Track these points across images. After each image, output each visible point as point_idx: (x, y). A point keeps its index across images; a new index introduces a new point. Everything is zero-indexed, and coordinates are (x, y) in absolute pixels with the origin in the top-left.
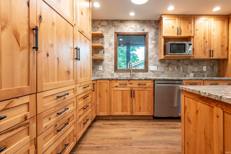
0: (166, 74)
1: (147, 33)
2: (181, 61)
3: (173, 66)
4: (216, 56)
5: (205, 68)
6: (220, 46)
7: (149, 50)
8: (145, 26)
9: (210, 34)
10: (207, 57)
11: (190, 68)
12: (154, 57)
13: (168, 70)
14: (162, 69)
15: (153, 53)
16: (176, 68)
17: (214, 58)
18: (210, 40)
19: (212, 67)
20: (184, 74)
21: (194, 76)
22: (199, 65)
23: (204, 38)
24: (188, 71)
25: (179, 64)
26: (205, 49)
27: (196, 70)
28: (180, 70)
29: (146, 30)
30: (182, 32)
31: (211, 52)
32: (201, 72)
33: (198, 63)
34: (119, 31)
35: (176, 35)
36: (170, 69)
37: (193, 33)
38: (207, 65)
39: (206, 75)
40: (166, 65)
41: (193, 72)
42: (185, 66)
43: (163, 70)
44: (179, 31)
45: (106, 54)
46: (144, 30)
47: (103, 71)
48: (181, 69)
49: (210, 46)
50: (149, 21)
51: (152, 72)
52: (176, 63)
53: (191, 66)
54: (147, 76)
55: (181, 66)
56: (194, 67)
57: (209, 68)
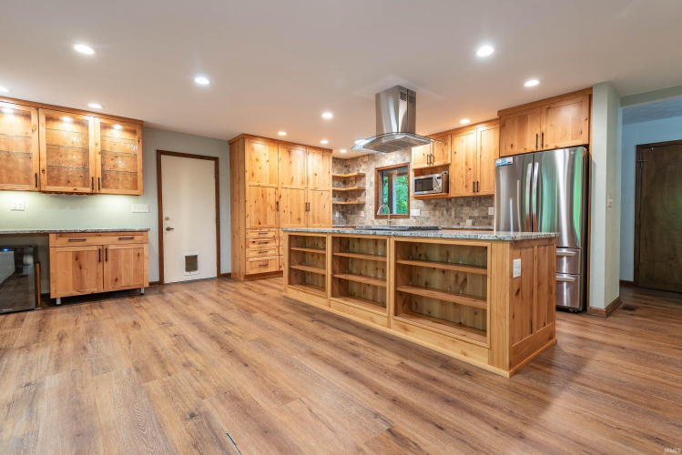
1: (408, 163)
3: (442, 209)
5: (490, 211)
9: (475, 157)
10: (470, 193)
11: (466, 210)
13: (434, 215)
14: (426, 213)
16: (445, 212)
17: (481, 194)
18: (475, 165)
20: (457, 220)
21: (473, 224)
22: (482, 205)
23: (466, 163)
24: (463, 215)
25: (450, 205)
26: (466, 181)
27: (476, 213)
28: (451, 215)
29: (407, 159)
31: (476, 185)
32: (484, 217)
33: (480, 201)
34: (380, 165)
35: (426, 165)
36: (437, 213)
37: (449, 158)
40: (433, 207)
41: (470, 218)
42: (458, 209)
43: (427, 216)
45: (367, 197)
46: (404, 160)
47: (365, 218)
48: (453, 213)
49: (475, 175)
51: (415, 217)
52: (445, 203)
53: (468, 208)
54: (408, 224)
55: (453, 209)
56: (473, 210)
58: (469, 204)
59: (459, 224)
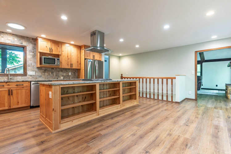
0: (43, 77)
1: (25, 46)
2: (55, 69)
3: (49, 72)
4: (74, 67)
5: (70, 74)
6: (76, 62)
7: (27, 59)
8: (24, 41)
9: (71, 55)
10: (69, 67)
11: (61, 73)
12: (33, 65)
13: (44, 75)
14: (40, 74)
15: (31, 62)
16: (51, 73)
17: (73, 68)
18: (71, 58)
19: (74, 73)
20: (57, 77)
21: (64, 78)
22: (67, 71)
24: (59, 75)
25: (53, 71)
26: (68, 62)
27: (65, 74)
28: (53, 75)
29: (24, 44)
30: (53, 51)
31: (71, 65)
32: (68, 76)
33: (66, 70)
35: (49, 52)
36: (46, 74)
37: (60, 52)
38: (71, 72)
39: (71, 77)
40: (43, 71)
41: (62, 76)
42: (57, 72)
43: (40, 75)
44: (51, 50)
46: (22, 43)
48: (55, 74)
49: (71, 61)
50: (27, 37)
51: (31, 76)
52: (51, 70)
53: (61, 72)
54: (26, 79)
55: (55, 72)
56: (63, 73)
57: (73, 74)
58: (62, 71)
59: (57, 78)
